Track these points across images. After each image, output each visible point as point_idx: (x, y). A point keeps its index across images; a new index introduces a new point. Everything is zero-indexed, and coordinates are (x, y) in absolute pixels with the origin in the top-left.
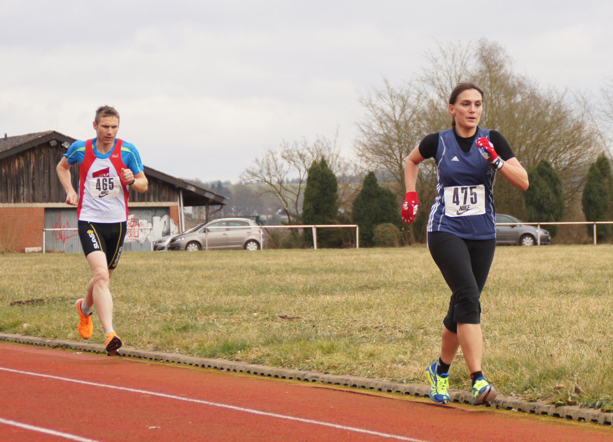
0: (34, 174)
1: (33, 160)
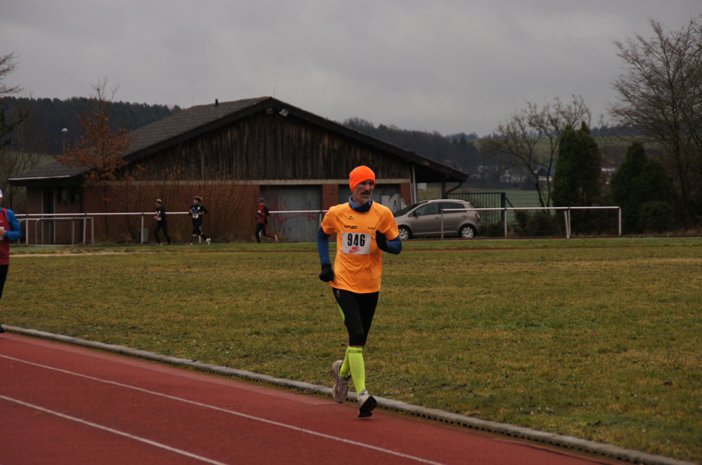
0: (248, 146)
1: (247, 131)
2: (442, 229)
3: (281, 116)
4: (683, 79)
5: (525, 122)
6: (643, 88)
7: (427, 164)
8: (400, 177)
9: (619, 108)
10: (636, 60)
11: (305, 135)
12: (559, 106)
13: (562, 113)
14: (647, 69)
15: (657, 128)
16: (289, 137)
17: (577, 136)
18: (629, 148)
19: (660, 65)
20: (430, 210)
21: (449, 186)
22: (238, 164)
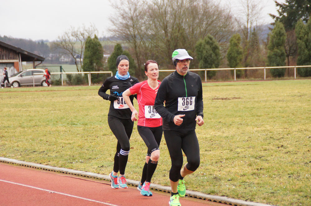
2: (34, 82)
4: (137, 16)
5: (70, 35)
6: (121, 20)
7: (26, 53)
8: (14, 59)
9: (111, 28)
10: (117, 7)
12: (84, 27)
13: (86, 30)
14: (122, 12)
15: (127, 38)
17: (93, 41)
18: (115, 46)
19: (127, 10)
20: (28, 74)
21: (37, 63)
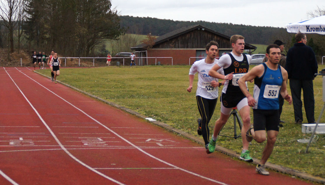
3: (202, 30)
11: (210, 36)
16: (205, 36)
22: (190, 44)
